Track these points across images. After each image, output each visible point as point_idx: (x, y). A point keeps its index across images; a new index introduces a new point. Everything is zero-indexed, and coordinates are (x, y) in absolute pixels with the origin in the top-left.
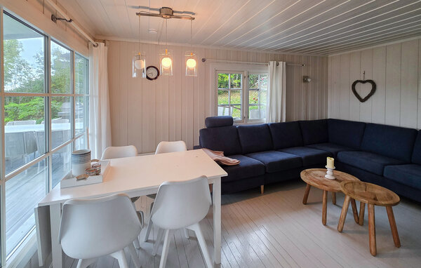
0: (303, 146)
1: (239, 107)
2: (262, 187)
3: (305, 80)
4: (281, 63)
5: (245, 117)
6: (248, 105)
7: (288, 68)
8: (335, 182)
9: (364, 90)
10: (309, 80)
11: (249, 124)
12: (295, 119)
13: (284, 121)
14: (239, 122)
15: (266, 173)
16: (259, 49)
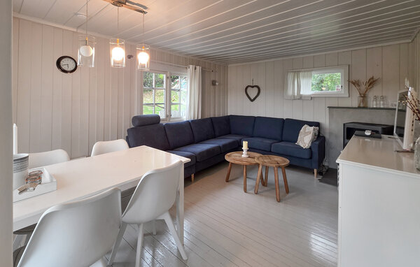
0: (215, 138)
1: (163, 106)
2: (193, 175)
3: (214, 83)
4: (198, 67)
5: (169, 116)
6: (171, 104)
7: (203, 72)
8: (249, 159)
9: (253, 93)
10: (217, 84)
11: (172, 121)
12: (207, 116)
13: (200, 118)
14: (163, 120)
15: (197, 162)
16: (173, 51)
